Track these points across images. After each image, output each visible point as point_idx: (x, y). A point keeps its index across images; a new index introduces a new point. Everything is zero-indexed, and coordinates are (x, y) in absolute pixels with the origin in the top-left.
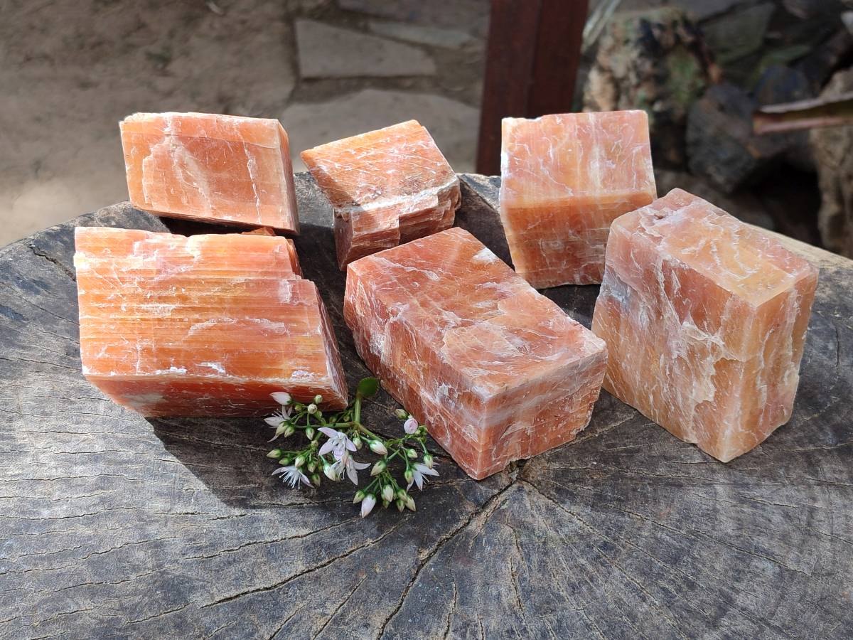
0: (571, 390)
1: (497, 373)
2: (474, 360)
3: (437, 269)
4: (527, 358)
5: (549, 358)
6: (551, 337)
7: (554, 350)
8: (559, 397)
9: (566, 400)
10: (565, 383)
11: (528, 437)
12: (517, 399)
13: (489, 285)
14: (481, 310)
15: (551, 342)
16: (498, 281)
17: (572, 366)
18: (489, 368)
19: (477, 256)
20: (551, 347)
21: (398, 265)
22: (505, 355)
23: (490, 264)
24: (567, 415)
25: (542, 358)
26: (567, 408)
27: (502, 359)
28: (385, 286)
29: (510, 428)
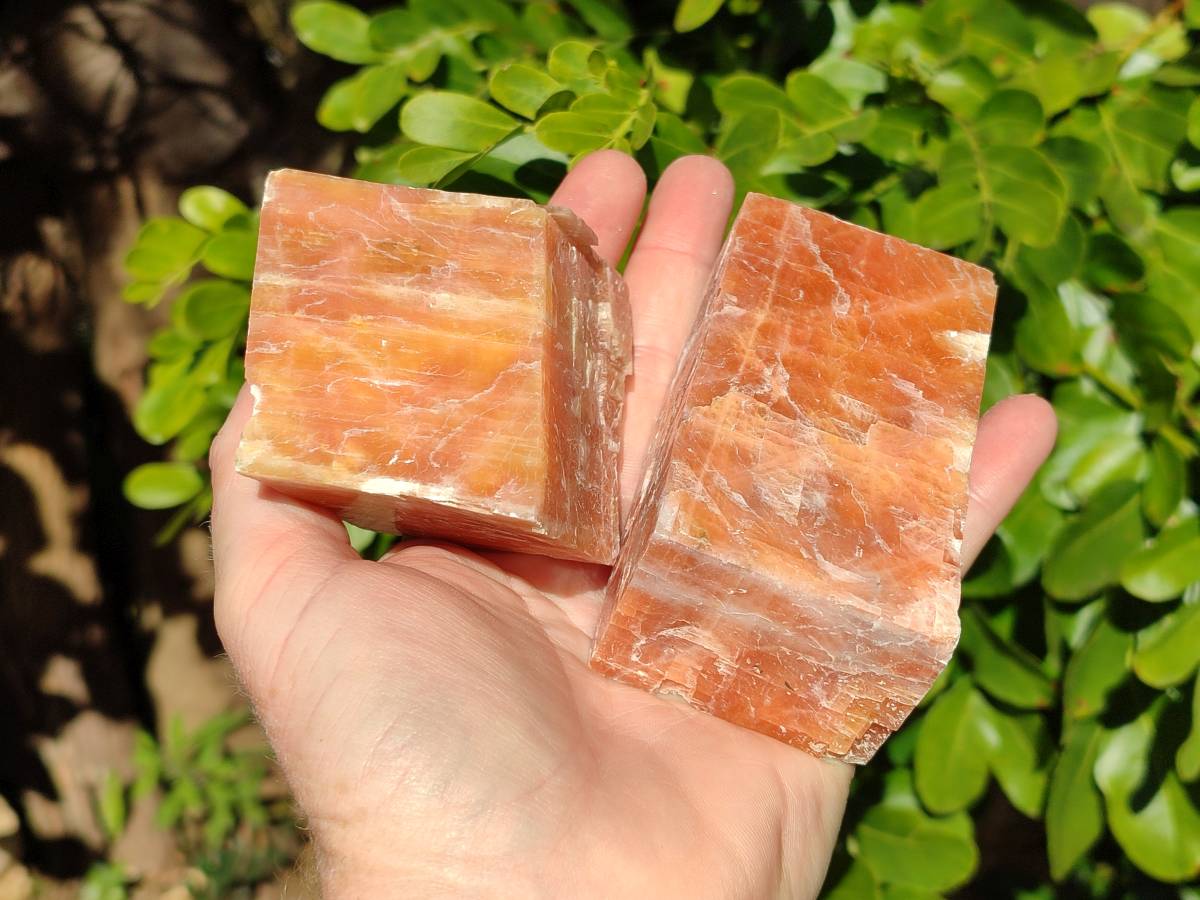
0: (838, 661)
1: (717, 511)
2: (715, 463)
3: (862, 300)
4: (795, 536)
5: (829, 566)
6: (880, 541)
7: (856, 562)
8: (810, 653)
9: (819, 673)
10: (830, 638)
11: (718, 677)
12: (716, 585)
13: (908, 388)
14: (838, 412)
15: (869, 550)
16: (929, 394)
17: (857, 615)
18: (718, 495)
19: (954, 334)
20: (859, 554)
21: (815, 249)
22: (768, 498)
23: (959, 362)
24: (813, 702)
25: (818, 556)
26: (817, 690)
27: (755, 501)
28: (753, 261)
29: (685, 628)
